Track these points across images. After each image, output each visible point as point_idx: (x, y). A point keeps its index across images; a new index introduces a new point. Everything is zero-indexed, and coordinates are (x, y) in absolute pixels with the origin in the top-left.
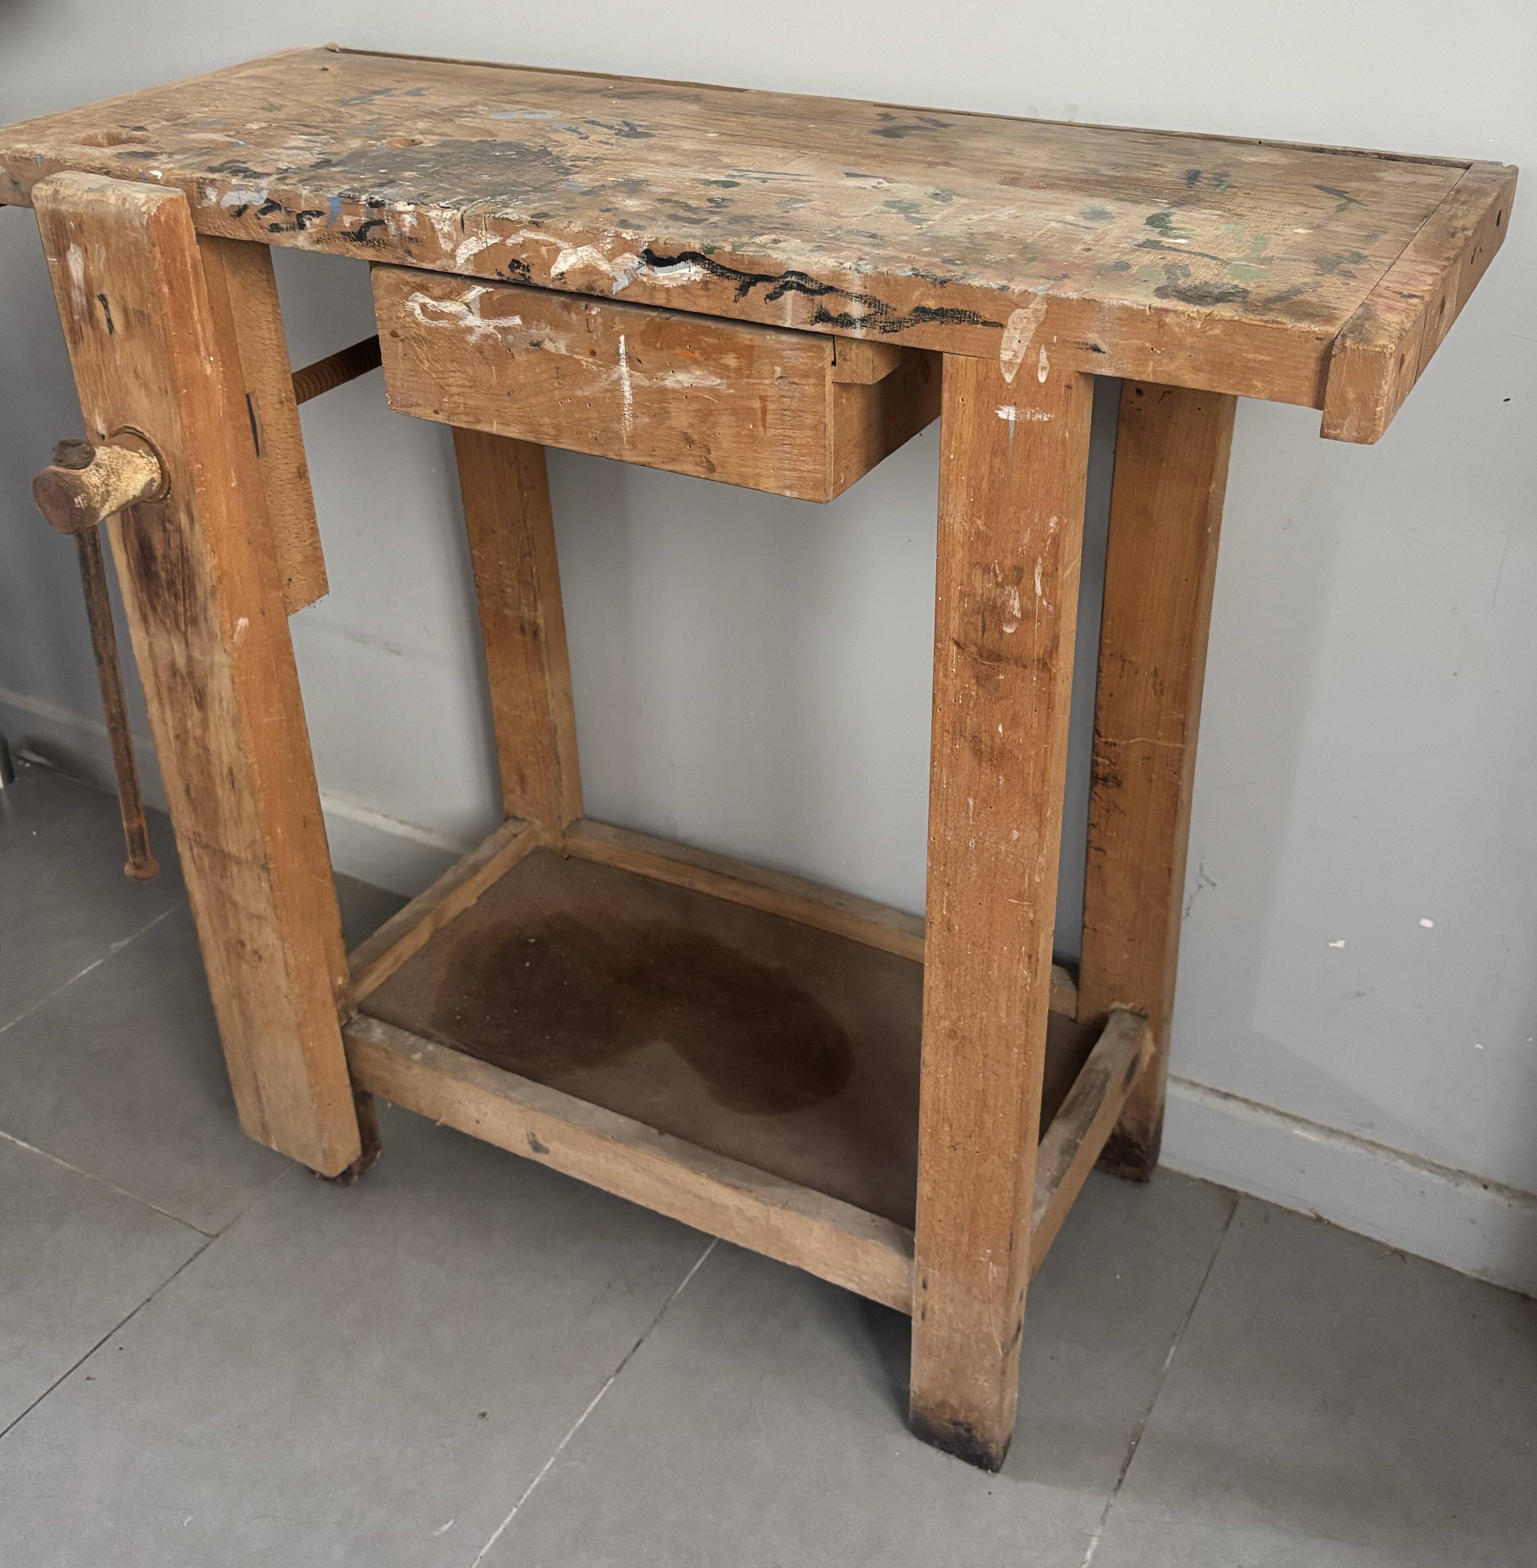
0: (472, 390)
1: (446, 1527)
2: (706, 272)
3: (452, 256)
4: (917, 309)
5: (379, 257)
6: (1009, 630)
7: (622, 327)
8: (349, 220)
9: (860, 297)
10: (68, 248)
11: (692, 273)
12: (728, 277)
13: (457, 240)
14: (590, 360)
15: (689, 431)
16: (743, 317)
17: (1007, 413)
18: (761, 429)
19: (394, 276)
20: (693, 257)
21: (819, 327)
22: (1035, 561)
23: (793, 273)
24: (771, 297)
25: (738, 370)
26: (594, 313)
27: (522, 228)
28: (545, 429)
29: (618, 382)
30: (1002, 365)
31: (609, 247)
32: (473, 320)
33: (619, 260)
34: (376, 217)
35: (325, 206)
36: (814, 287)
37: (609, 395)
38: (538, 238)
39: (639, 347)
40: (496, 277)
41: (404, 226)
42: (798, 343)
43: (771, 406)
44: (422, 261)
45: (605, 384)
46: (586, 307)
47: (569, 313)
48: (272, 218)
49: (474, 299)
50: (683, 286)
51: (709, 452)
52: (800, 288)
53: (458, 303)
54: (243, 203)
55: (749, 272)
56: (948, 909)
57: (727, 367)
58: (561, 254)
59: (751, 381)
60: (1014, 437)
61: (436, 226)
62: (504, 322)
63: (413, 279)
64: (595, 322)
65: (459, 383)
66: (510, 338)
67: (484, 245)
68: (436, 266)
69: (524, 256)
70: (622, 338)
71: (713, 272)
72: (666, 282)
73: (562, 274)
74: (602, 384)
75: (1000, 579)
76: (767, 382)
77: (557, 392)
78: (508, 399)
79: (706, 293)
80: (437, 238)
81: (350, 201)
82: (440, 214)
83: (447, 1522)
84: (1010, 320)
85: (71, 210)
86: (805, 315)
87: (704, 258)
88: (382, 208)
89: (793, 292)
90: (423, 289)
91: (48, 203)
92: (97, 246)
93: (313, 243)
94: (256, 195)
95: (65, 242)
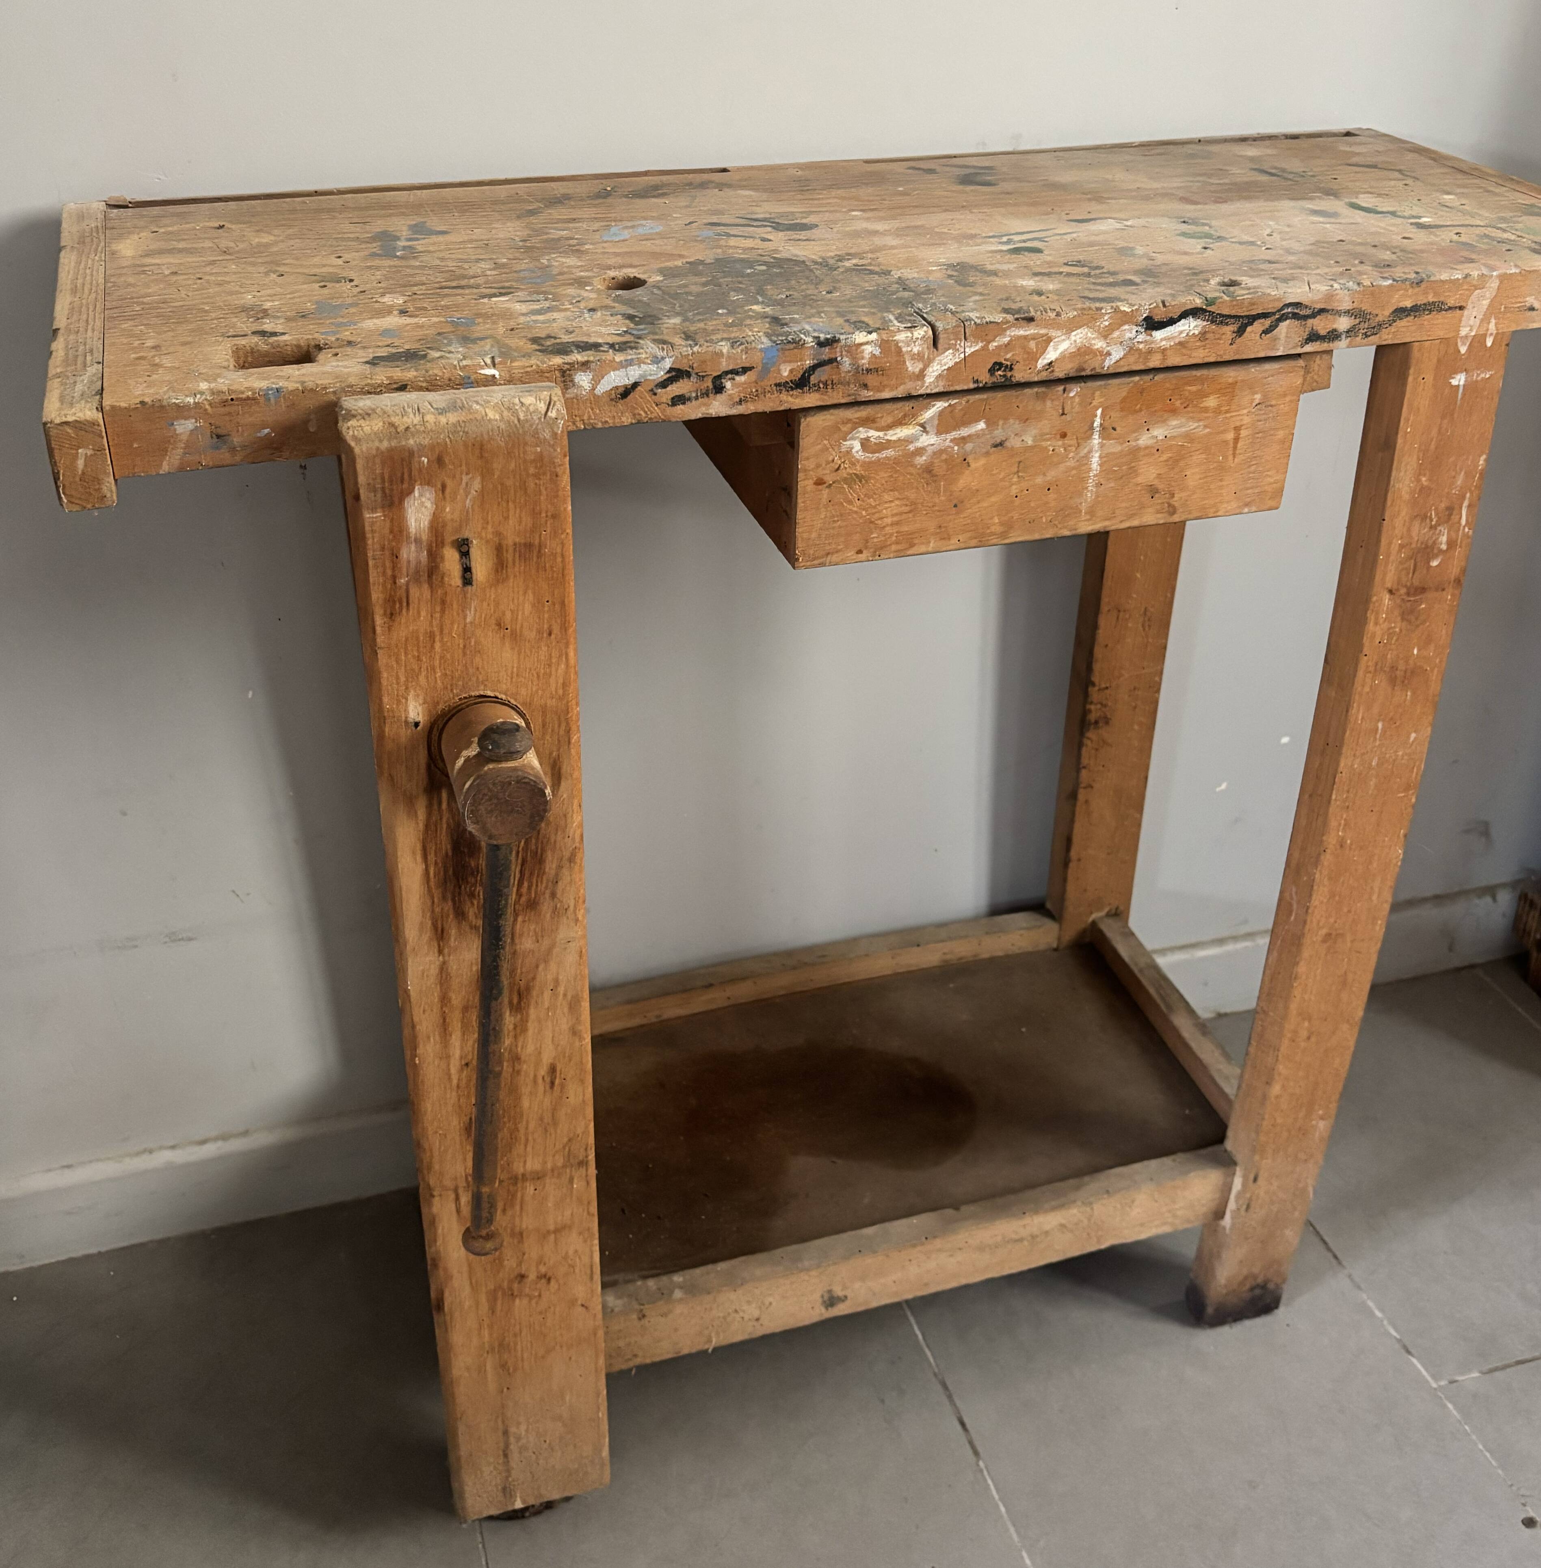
0: (910, 515)
2: (1205, 323)
3: (921, 375)
4: (1396, 311)
5: (823, 400)
6: (1434, 563)
7: (1102, 400)
8: (788, 369)
9: (1347, 312)
10: (411, 491)
11: (1191, 328)
12: (1227, 324)
13: (928, 357)
14: (1060, 443)
15: (1156, 482)
16: (1236, 358)
17: (1459, 380)
18: (1231, 458)
19: (832, 417)
20: (1194, 312)
21: (1308, 348)
22: (1464, 497)
23: (1289, 305)
24: (1266, 332)
25: (1217, 411)
26: (1072, 395)
27: (1009, 328)
28: (993, 529)
29: (1087, 457)
30: (1459, 340)
31: (1107, 323)
32: (928, 440)
33: (1116, 334)
34: (825, 357)
35: (756, 359)
36: (1308, 312)
37: (1074, 472)
38: (1028, 333)
39: (1115, 414)
40: (972, 386)
41: (863, 358)
42: (1281, 368)
43: (1244, 433)
44: (880, 391)
45: (1071, 463)
46: (1064, 390)
47: (1044, 401)
48: (675, 389)
49: (932, 418)
50: (1180, 343)
51: (1173, 495)
52: (1295, 316)
53: (911, 427)
54: (632, 381)
55: (1248, 313)
56: (1344, 830)
57: (1206, 410)
58: (1052, 344)
59: (1228, 415)
60: (1462, 398)
61: (904, 349)
62: (964, 432)
63: (858, 415)
64: (1072, 403)
65: (895, 512)
66: (969, 446)
67: (962, 356)
68: (900, 392)
69: (1008, 356)
70: (1099, 412)
71: (1212, 322)
72: (1164, 343)
73: (1051, 363)
74: (1068, 464)
75: (1433, 523)
76: (1245, 411)
77: (1014, 487)
78: (954, 510)
79: (1203, 343)
80: (904, 362)
81: (792, 346)
82: (909, 334)
84: (1470, 301)
85: (426, 442)
86: (1297, 339)
87: (1204, 311)
88: (835, 345)
89: (1288, 321)
90: (868, 422)
91: (381, 441)
92: (465, 478)
93: (733, 405)
94: (654, 367)
95: (405, 486)
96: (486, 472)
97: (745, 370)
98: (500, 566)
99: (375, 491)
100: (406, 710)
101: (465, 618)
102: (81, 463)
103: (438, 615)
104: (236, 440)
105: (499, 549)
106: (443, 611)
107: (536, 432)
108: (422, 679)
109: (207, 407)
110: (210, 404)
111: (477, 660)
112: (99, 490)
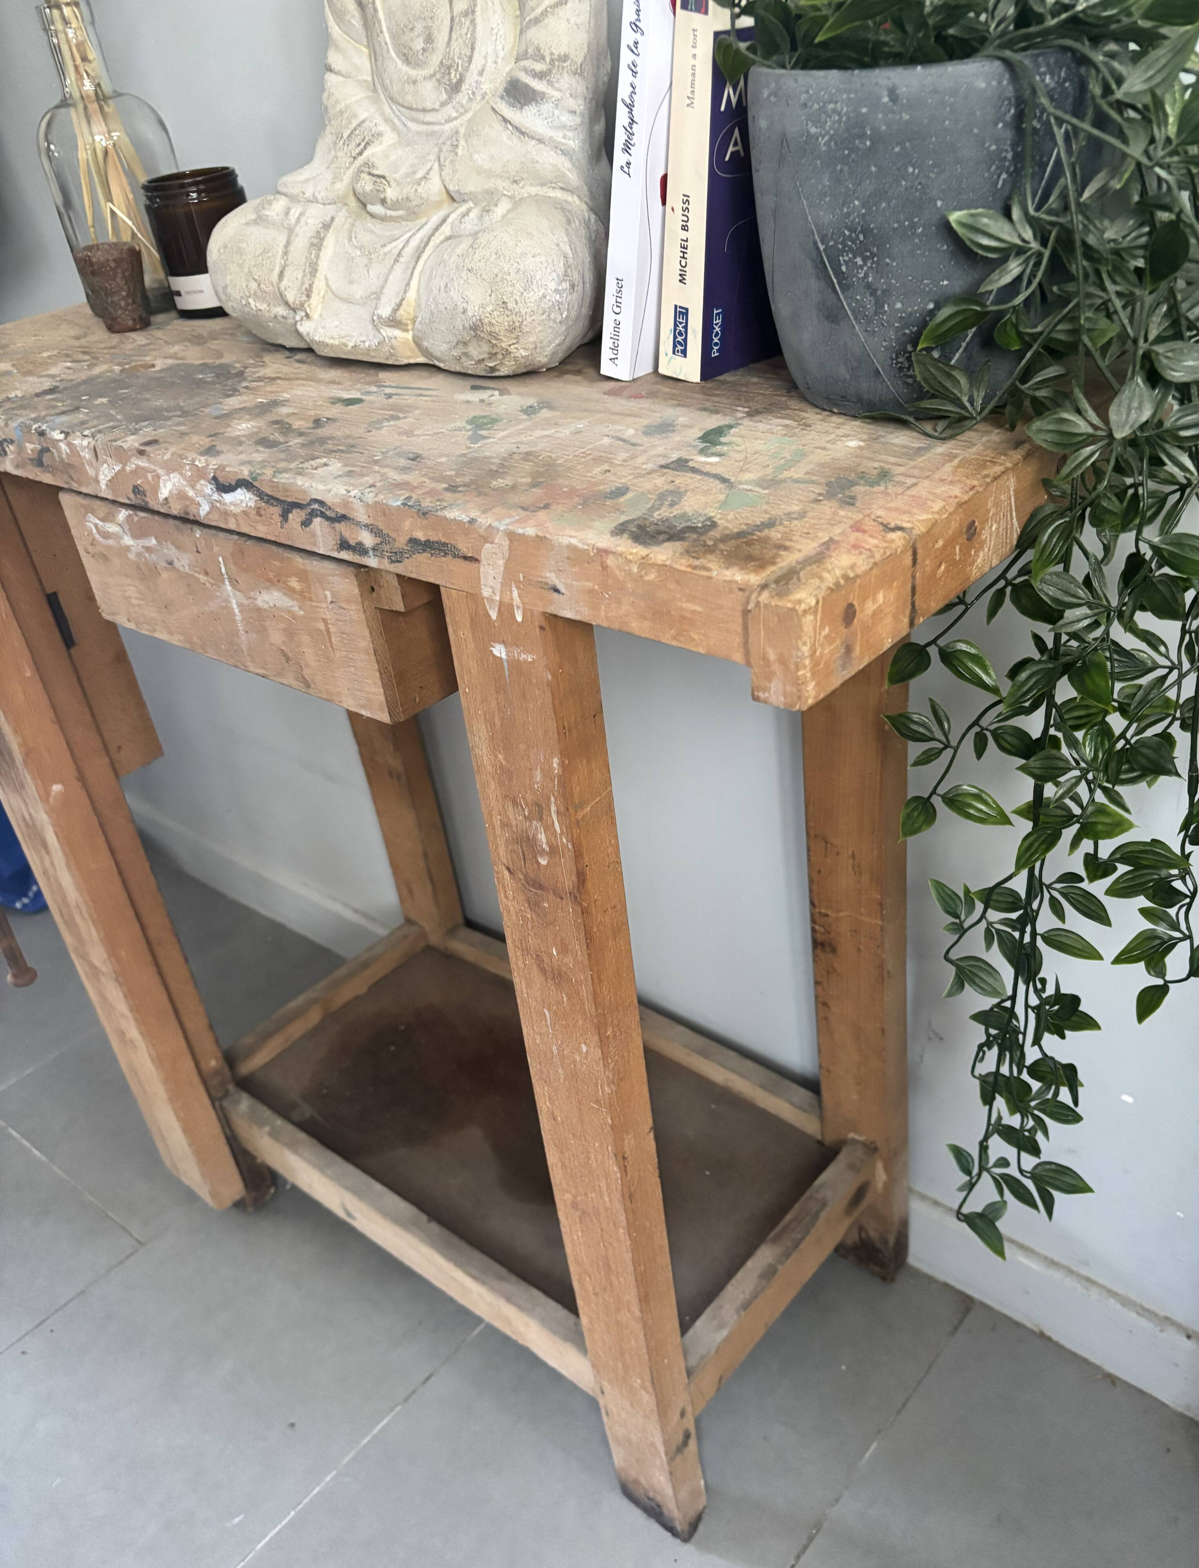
0: (144, 603)
1: (237, 1520)
3: (97, 481)
5: (57, 482)
6: (543, 862)
7: (218, 549)
8: (30, 448)
13: (97, 466)
14: (206, 579)
15: (284, 648)
16: (289, 543)
18: (330, 650)
19: (73, 499)
20: (245, 484)
21: (344, 555)
22: (549, 798)
23: (316, 501)
24: (304, 524)
26: (197, 535)
27: (132, 456)
28: (195, 639)
29: (228, 600)
31: (190, 474)
32: (128, 540)
34: (44, 445)
36: (333, 515)
37: (225, 611)
39: (233, 569)
40: (129, 502)
41: (63, 453)
42: (335, 568)
43: (332, 629)
44: (83, 487)
45: (220, 601)
46: (191, 530)
47: (182, 535)
49: (124, 522)
50: (244, 512)
51: (302, 669)
52: (323, 515)
53: (115, 525)
58: (162, 481)
59: (313, 604)
61: (83, 455)
62: (146, 543)
63: (82, 502)
64: (200, 544)
65: (135, 595)
66: (153, 556)
67: (114, 472)
68: (92, 491)
69: (140, 482)
70: (221, 559)
72: (232, 507)
73: (167, 499)
75: (526, 813)
76: (324, 605)
77: (194, 607)
79: (260, 519)
80: (86, 466)
83: (238, 1516)
84: (482, 555)
86: (331, 542)
88: (46, 438)
89: (319, 519)
90: (91, 511)
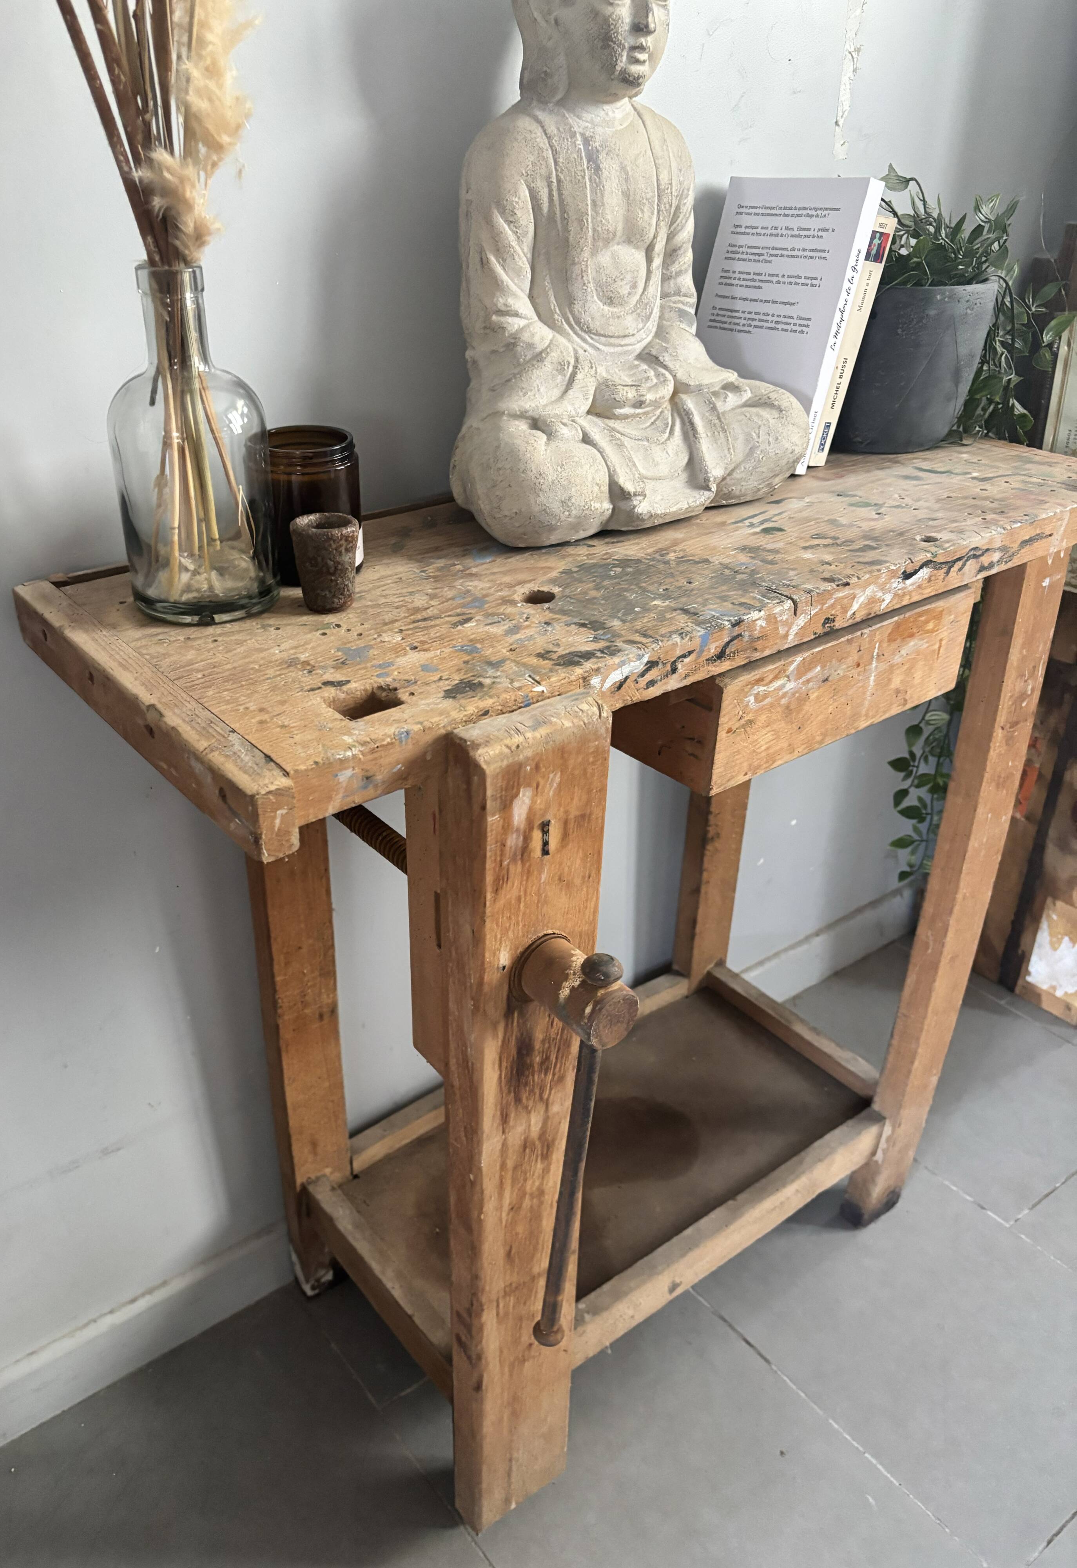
0: (775, 741)
2: (931, 570)
3: (786, 636)
4: (1020, 543)
5: (733, 665)
8: (714, 647)
9: (998, 549)
10: (517, 794)
11: (923, 574)
12: (941, 568)
13: (791, 622)
14: (856, 671)
15: (899, 686)
16: (943, 591)
17: (1047, 582)
18: (935, 661)
20: (926, 564)
23: (971, 549)
25: (932, 631)
26: (857, 633)
27: (835, 592)
29: (868, 676)
30: (1048, 556)
31: (883, 579)
32: (790, 687)
33: (887, 586)
34: (735, 634)
35: (697, 644)
37: (861, 689)
38: (844, 594)
39: (884, 646)
40: (812, 637)
41: (755, 630)
43: (943, 642)
44: (762, 653)
45: (860, 683)
47: (845, 640)
48: (649, 676)
49: (794, 667)
51: (906, 693)
53: (782, 678)
54: (624, 676)
55: (951, 559)
57: (927, 632)
58: (856, 599)
60: (1045, 594)
61: (778, 620)
62: (808, 676)
65: (767, 741)
67: (808, 618)
68: (775, 649)
69: (832, 612)
71: (934, 568)
72: (910, 587)
73: (854, 613)
74: (858, 684)
80: (778, 628)
81: (716, 630)
82: (781, 609)
83: (867, 1499)
85: (529, 754)
87: (931, 562)
88: (739, 624)
91: (502, 761)
92: (551, 776)
93: (681, 680)
94: (637, 663)
95: (515, 790)
96: (563, 768)
97: (690, 653)
98: (565, 835)
99: (496, 800)
100: (499, 960)
101: (540, 880)
102: (278, 822)
103: (524, 882)
104: (379, 778)
105: (566, 823)
106: (528, 878)
107: (596, 731)
108: (510, 934)
109: (361, 756)
110: (363, 754)
111: (545, 909)
112: (288, 841)
